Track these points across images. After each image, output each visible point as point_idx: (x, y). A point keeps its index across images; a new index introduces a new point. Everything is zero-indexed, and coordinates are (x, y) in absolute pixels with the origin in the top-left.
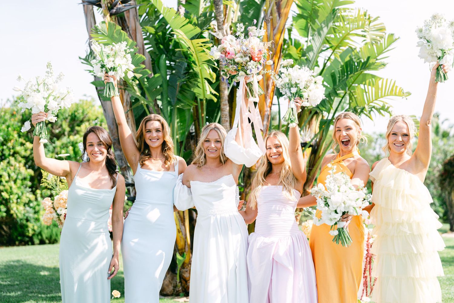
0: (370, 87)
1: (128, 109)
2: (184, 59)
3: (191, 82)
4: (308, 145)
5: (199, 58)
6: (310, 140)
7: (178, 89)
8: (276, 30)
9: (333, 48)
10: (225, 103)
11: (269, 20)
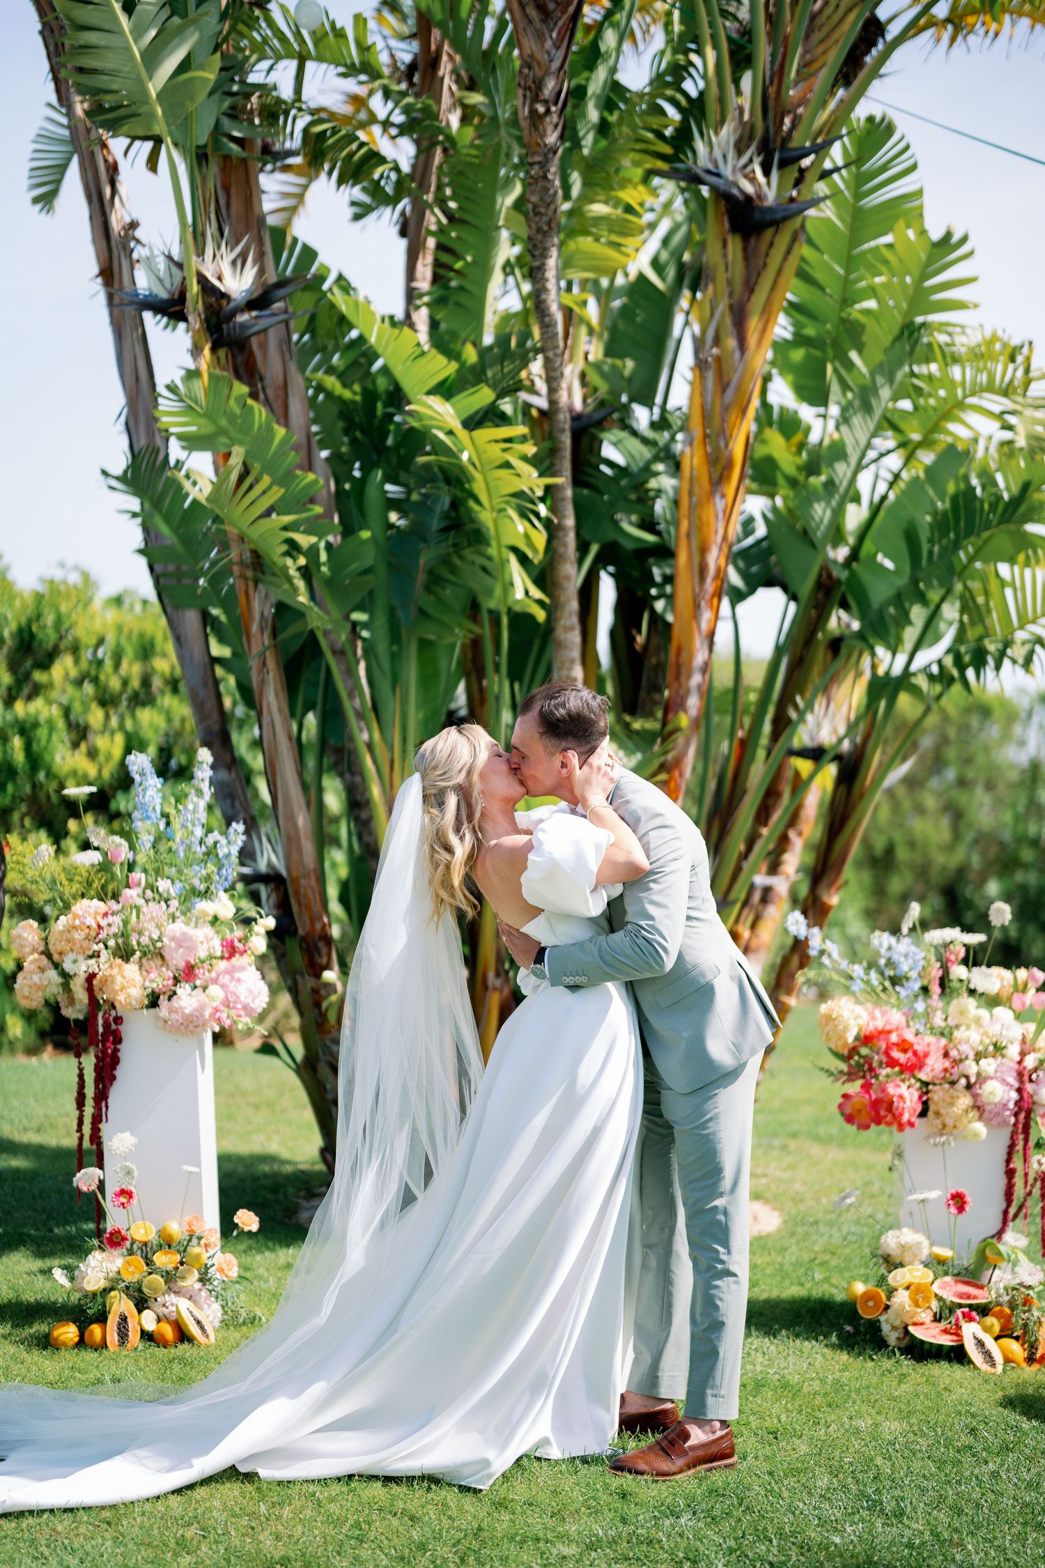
0: (1028, 572)
1: (266, 643)
2: (442, 485)
3: (461, 558)
4: (830, 756)
5: (492, 484)
6: (834, 740)
7: (421, 578)
8: (730, 392)
9: (910, 447)
10: (568, 623)
11: (710, 359)
